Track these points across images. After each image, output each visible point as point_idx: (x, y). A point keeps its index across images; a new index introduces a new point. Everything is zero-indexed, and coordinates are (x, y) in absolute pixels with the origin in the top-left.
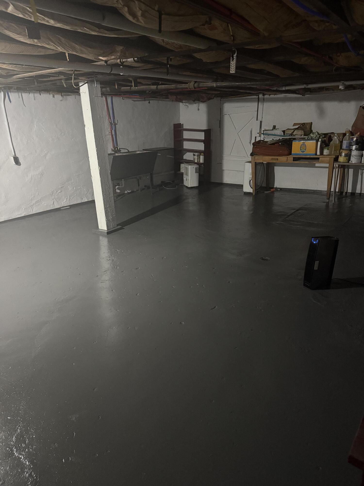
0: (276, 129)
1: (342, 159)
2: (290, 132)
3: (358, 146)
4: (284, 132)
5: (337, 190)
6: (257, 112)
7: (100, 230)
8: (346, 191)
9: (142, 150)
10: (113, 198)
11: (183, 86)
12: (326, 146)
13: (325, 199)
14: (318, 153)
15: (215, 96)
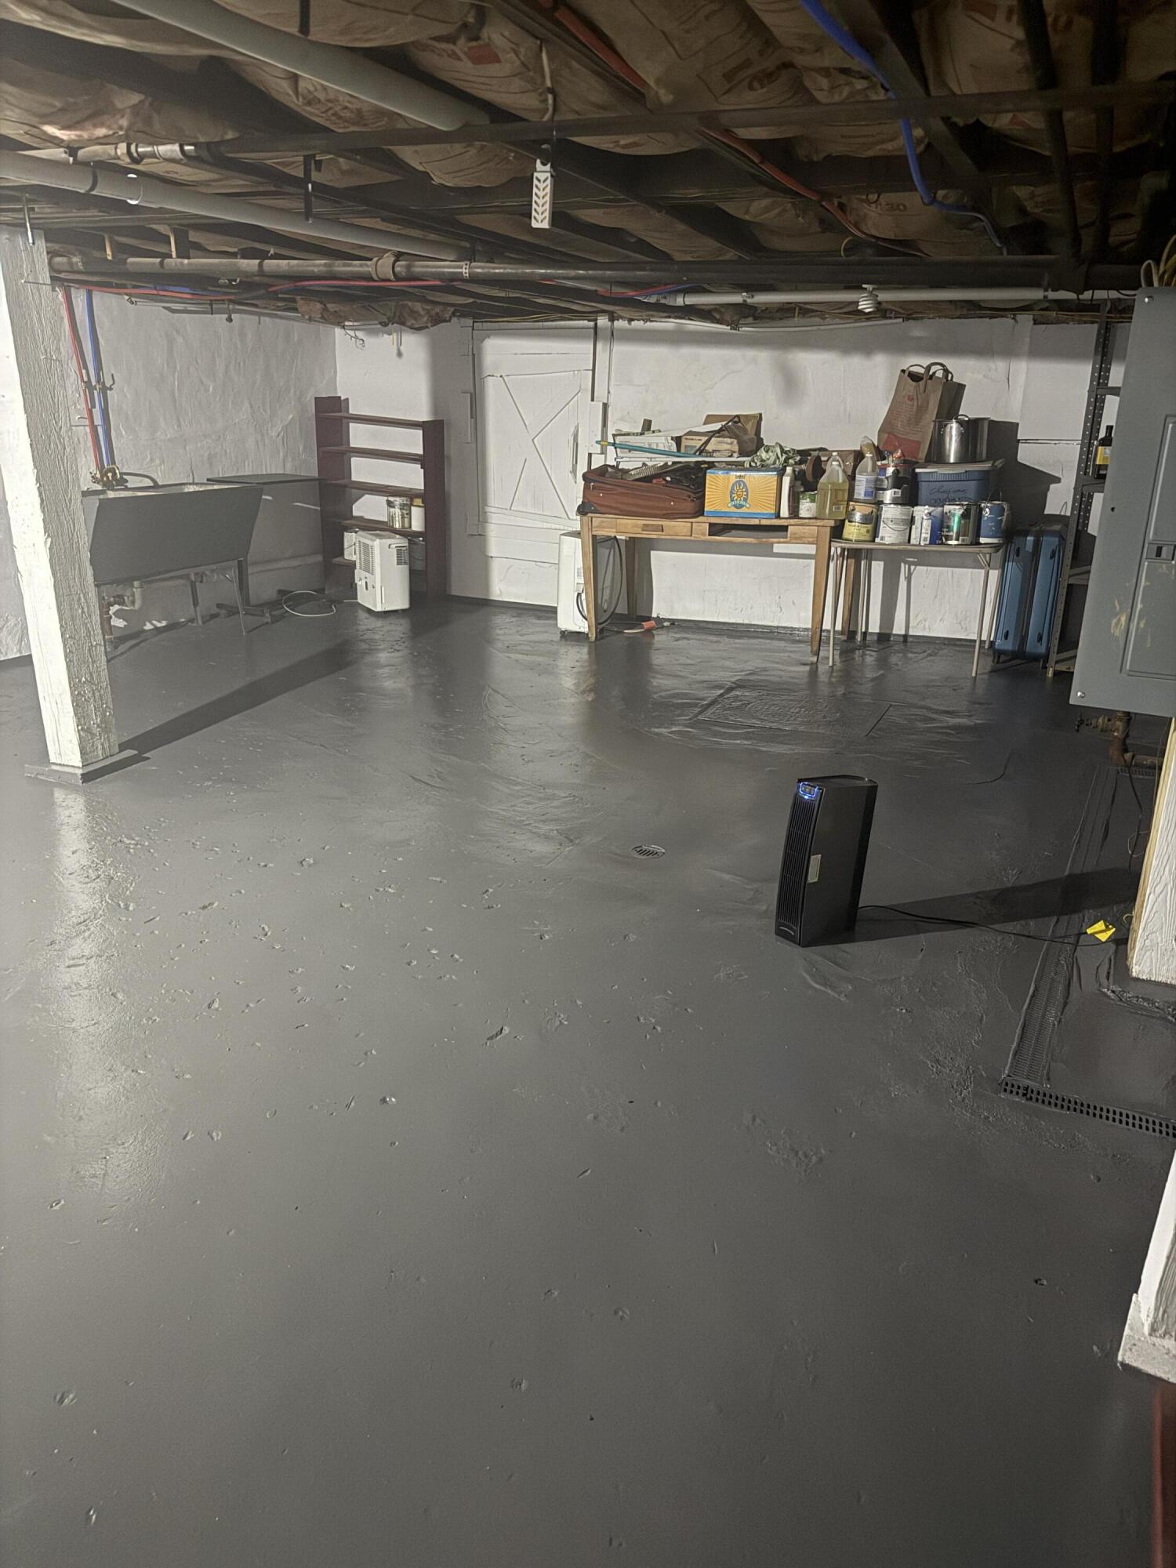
0: (654, 432)
1: (854, 531)
2: (697, 443)
3: (900, 491)
4: (678, 440)
5: (839, 627)
6: (591, 372)
7: (54, 767)
8: (863, 630)
9: (206, 482)
10: (103, 648)
11: (356, 267)
12: (806, 490)
13: (805, 653)
14: (785, 511)
15: (454, 314)
